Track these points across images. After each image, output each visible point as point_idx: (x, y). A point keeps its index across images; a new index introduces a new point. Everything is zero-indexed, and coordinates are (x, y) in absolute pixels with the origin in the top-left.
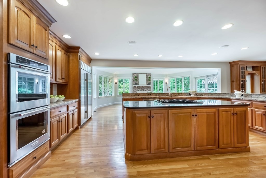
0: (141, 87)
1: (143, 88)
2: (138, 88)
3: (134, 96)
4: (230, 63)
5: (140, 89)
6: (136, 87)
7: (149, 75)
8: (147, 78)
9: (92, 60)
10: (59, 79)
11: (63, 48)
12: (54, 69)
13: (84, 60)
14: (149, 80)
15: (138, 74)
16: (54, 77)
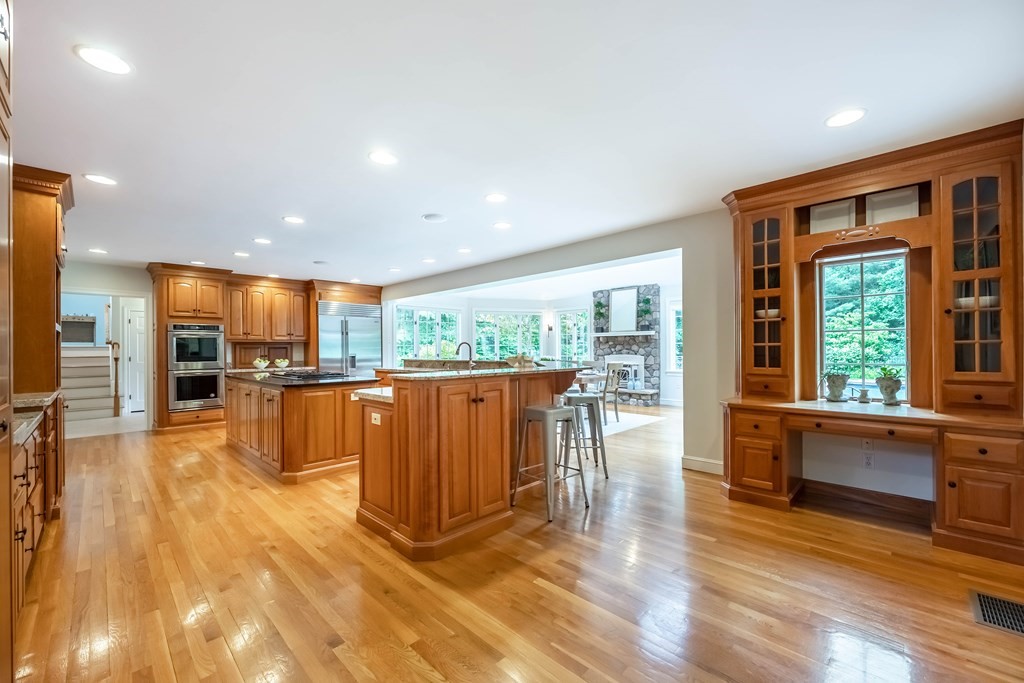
0: (619, 339)
1: (627, 343)
6: (601, 339)
7: (650, 291)
8: (641, 305)
9: (382, 288)
10: (281, 336)
11: (290, 289)
12: (267, 323)
13: (340, 297)
14: (647, 312)
15: (608, 294)
16: (266, 335)
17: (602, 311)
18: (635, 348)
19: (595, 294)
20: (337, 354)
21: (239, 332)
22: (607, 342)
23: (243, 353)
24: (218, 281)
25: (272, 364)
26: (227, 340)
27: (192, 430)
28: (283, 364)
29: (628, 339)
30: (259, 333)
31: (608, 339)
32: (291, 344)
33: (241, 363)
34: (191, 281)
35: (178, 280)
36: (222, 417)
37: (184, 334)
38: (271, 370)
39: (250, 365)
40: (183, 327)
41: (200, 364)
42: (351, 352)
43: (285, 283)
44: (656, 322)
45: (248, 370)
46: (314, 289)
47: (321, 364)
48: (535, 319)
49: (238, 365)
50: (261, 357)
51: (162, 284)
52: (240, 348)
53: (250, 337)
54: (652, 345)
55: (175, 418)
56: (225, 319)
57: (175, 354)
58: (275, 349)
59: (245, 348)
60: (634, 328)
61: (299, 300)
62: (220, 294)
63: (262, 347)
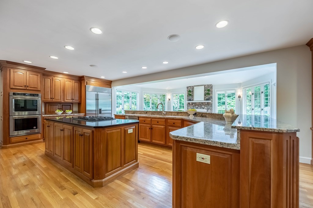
0: (197, 103)
1: (200, 105)
2: (194, 105)
3: (133, 113)
4: (306, 44)
5: (197, 106)
6: (190, 103)
7: (209, 86)
8: (206, 91)
9: (111, 81)
10: (68, 99)
11: (73, 80)
12: (62, 94)
13: (95, 84)
14: (209, 94)
15: (193, 87)
16: (61, 99)
17: (190, 93)
18: (203, 106)
19: (187, 88)
20: (94, 108)
21: (48, 97)
22: (192, 104)
23: (50, 107)
24: (39, 72)
25: (64, 112)
26: (42, 101)
27: (23, 145)
28: (69, 112)
29: (200, 103)
30: (58, 98)
31: (192, 103)
32: (72, 103)
33: (49, 112)
34: (24, 72)
35: (16, 70)
36: (40, 138)
37: (19, 97)
38: (64, 115)
39: (53, 113)
40: (18, 94)
41: (27, 113)
42: (100, 107)
43: (71, 77)
44: (211, 97)
45: (53, 115)
46: (84, 80)
47: (87, 112)
48: (164, 96)
49: (47, 113)
50: (58, 109)
51: (6, 72)
52: (49, 105)
53: (54, 100)
54: (210, 106)
55: (13, 140)
56: (41, 91)
57: (14, 107)
58: (65, 106)
59: (51, 105)
60: (203, 100)
61: (77, 85)
62: (39, 79)
63: (59, 105)
